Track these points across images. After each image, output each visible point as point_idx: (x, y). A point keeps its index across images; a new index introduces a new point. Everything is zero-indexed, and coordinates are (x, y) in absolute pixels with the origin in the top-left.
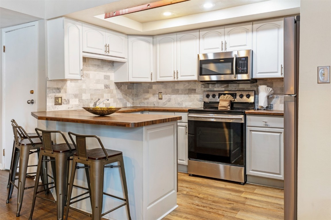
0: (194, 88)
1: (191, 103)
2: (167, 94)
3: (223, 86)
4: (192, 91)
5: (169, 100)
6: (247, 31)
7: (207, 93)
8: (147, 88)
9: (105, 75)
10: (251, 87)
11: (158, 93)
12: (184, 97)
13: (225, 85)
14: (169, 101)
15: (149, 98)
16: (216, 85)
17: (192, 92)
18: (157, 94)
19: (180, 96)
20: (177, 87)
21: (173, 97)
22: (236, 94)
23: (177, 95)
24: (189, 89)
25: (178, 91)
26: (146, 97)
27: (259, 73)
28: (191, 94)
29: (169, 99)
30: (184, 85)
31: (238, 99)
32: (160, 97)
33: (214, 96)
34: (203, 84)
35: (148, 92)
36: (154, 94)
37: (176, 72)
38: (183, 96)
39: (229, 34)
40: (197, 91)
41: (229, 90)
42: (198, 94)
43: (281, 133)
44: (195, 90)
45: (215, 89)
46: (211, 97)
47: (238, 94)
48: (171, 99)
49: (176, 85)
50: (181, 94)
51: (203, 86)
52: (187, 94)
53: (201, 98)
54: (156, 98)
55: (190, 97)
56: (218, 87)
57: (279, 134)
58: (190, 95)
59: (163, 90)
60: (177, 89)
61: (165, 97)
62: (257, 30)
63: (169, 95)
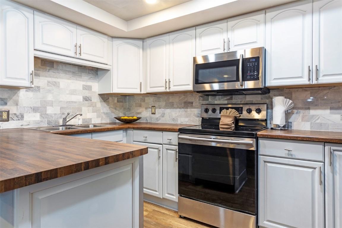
0: (190, 101)
1: (187, 119)
2: (160, 108)
3: (226, 98)
4: (188, 105)
5: (163, 115)
6: (258, 23)
7: (205, 107)
8: (140, 101)
9: (83, 84)
10: (262, 99)
11: (150, 106)
12: (179, 112)
13: (228, 97)
14: (163, 117)
15: (141, 113)
16: (217, 97)
17: (188, 106)
18: (150, 108)
19: (174, 110)
20: (171, 99)
21: (168, 111)
22: (242, 108)
23: (172, 109)
24: (185, 103)
25: (173, 105)
26: (138, 111)
27: (275, 79)
28: (187, 108)
29: (163, 113)
30: (180, 97)
31: (245, 115)
32: (153, 111)
33: (214, 111)
34: (201, 96)
35: (140, 106)
36: (146, 108)
37: (168, 81)
38: (178, 110)
39: (233, 29)
40: (194, 105)
41: (234, 103)
42: (195, 108)
43: (315, 168)
44: (192, 103)
45: (216, 102)
46: (210, 112)
47: (245, 108)
48: (165, 114)
49: (170, 97)
50: (176, 108)
51: (201, 98)
52: (183, 108)
53: (198, 113)
54: (149, 113)
55: (186, 112)
56: (219, 100)
57: (311, 170)
58: (186, 110)
59: (156, 104)
60: (172, 102)
61: (159, 112)
62: (272, 20)
63: (163, 110)
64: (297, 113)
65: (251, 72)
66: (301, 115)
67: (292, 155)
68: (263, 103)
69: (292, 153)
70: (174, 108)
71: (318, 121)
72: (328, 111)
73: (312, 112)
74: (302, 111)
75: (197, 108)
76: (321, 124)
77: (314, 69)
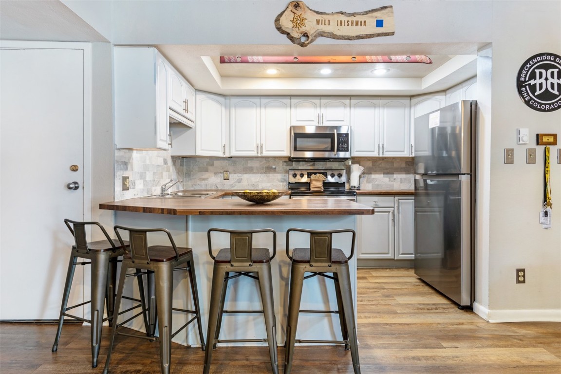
0: (273, 166)
2: (235, 173)
3: (309, 164)
4: (269, 170)
5: (240, 181)
6: (345, 106)
7: (293, 172)
8: (205, 164)
10: (339, 165)
11: (222, 171)
12: (260, 177)
13: (311, 163)
14: (239, 182)
15: (208, 178)
16: (301, 163)
17: (271, 171)
18: (221, 173)
19: (254, 175)
20: (250, 164)
21: (245, 177)
22: (327, 173)
23: (251, 175)
24: (267, 168)
25: (252, 170)
26: (203, 177)
27: (357, 151)
28: (270, 173)
29: (239, 179)
30: (261, 162)
31: (330, 179)
32: (226, 176)
33: (302, 175)
34: (285, 162)
35: (207, 170)
36: (216, 174)
37: (259, 145)
38: (259, 175)
39: (326, 106)
40: (277, 170)
41: (316, 168)
42: (278, 173)
43: (389, 212)
44: (275, 168)
45: (300, 168)
46: (298, 176)
47: (329, 173)
48: (242, 180)
49: (249, 162)
50: (256, 173)
51: (285, 164)
52: (264, 173)
53: (282, 178)
54: (219, 178)
55: (268, 177)
56: (303, 165)
57: (387, 213)
58: (268, 175)
59: (231, 169)
60: (251, 167)
61: (233, 177)
62: (355, 106)
63: (240, 175)
64: (363, 177)
65: (342, 145)
66: (366, 178)
67: (377, 205)
68: (339, 169)
69: (377, 203)
70: (254, 173)
71: (377, 183)
72: (382, 175)
73: (373, 176)
74: (366, 175)
75: (280, 173)
76: (378, 185)
77: (381, 146)
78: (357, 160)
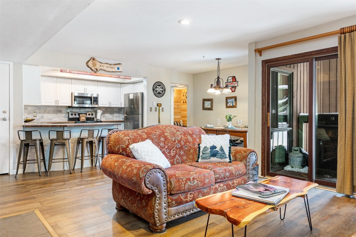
0: (60, 110)
1: (58, 119)
2: (40, 113)
5: (42, 117)
7: (71, 113)
13: (79, 109)
16: (74, 109)
17: (59, 112)
18: (32, 113)
19: (50, 114)
20: (48, 109)
21: (45, 115)
23: (48, 114)
24: (57, 111)
25: (49, 112)
27: (101, 105)
30: (54, 108)
31: (88, 116)
32: (35, 115)
33: (75, 115)
34: (66, 108)
36: (29, 113)
37: (57, 101)
38: (53, 114)
39: (87, 85)
40: (62, 112)
41: (82, 111)
42: (63, 113)
44: (61, 111)
45: (73, 111)
46: (74, 115)
47: (88, 113)
50: (51, 113)
52: (56, 113)
56: (75, 110)
58: (58, 114)
59: (37, 111)
61: (39, 115)
63: (42, 114)
65: (95, 102)
66: (103, 116)
68: (92, 112)
70: (50, 113)
71: (107, 118)
72: (109, 115)
73: (106, 115)
74: (103, 114)
75: (64, 113)
76: (107, 119)
77: (110, 103)
78: (100, 108)
